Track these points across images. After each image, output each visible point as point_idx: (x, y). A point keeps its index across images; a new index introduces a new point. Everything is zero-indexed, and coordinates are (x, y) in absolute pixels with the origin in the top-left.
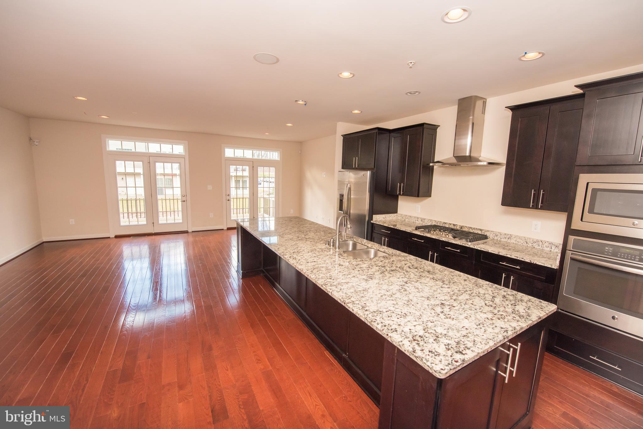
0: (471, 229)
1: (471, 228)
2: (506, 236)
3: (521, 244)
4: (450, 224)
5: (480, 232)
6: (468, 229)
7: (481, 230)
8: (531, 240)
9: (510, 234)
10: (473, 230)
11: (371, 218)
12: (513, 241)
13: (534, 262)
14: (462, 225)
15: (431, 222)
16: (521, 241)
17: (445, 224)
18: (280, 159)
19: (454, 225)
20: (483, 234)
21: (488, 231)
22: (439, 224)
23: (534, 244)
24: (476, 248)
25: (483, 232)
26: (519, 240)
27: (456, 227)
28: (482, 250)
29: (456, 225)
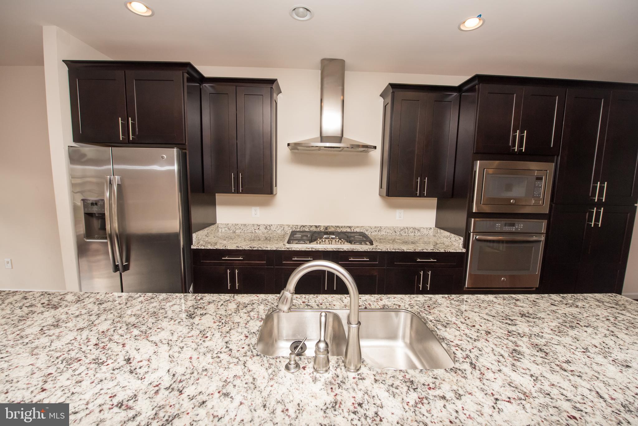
0: (338, 229)
1: (338, 227)
2: (376, 229)
3: (390, 234)
4: (311, 226)
5: (349, 230)
6: (334, 229)
7: (350, 227)
8: (399, 229)
9: (380, 226)
10: (341, 228)
12: (383, 233)
13: (448, 251)
14: (326, 225)
15: (282, 228)
16: (390, 231)
17: (304, 227)
19: (316, 227)
20: (352, 231)
21: (358, 227)
22: (295, 229)
23: (402, 232)
24: (390, 251)
25: (352, 229)
26: (388, 231)
27: (319, 229)
28: (397, 251)
29: (319, 226)
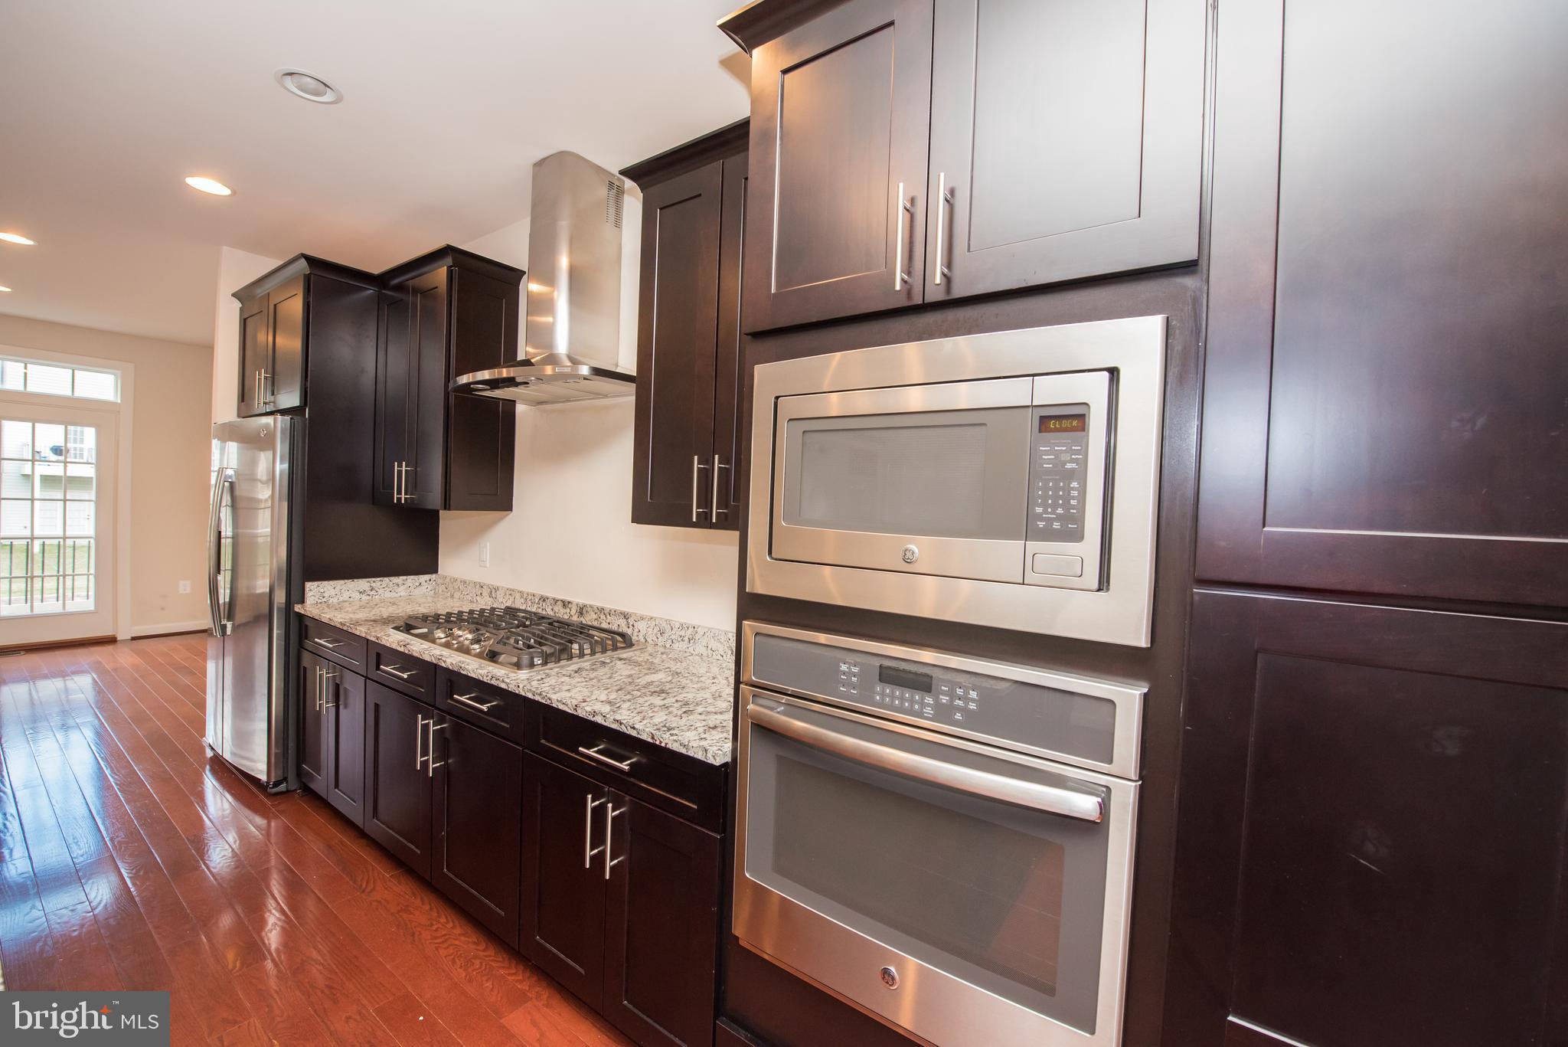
0: (602, 616)
5: (623, 624)
7: (626, 616)
10: (608, 617)
11: (296, 594)
13: (661, 742)
18: (121, 401)
20: (629, 629)
21: (642, 618)
24: (523, 693)
25: (631, 621)
28: (536, 698)
